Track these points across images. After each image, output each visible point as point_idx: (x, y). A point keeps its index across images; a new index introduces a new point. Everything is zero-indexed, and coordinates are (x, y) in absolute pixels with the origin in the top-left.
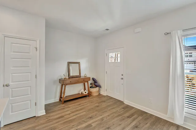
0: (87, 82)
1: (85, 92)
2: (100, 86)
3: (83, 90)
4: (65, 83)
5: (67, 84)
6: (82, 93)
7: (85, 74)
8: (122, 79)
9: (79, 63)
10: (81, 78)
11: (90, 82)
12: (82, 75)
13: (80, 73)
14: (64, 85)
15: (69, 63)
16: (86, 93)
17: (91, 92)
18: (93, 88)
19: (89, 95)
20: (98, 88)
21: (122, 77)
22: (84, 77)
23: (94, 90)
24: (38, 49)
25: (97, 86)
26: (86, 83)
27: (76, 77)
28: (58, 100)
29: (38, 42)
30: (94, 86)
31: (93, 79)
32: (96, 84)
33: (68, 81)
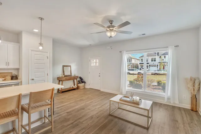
0: (77, 79)
2: (85, 82)
3: (73, 85)
4: (62, 80)
6: (72, 87)
7: (75, 74)
8: (100, 76)
9: (70, 66)
12: (73, 75)
13: (71, 74)
15: (64, 66)
16: (76, 87)
17: (79, 87)
18: (80, 83)
20: (83, 83)
21: (100, 75)
23: (81, 85)
24: (49, 57)
25: (83, 82)
26: (75, 81)
27: (69, 76)
28: (57, 92)
29: (49, 53)
30: (81, 82)
31: (80, 78)
32: (82, 81)
33: (64, 79)
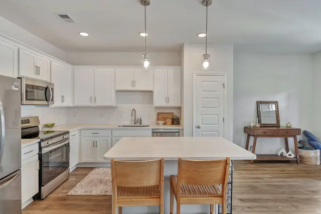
0: (295, 137)
1: (289, 153)
3: (284, 151)
5: (258, 136)
6: (282, 155)
7: (289, 123)
9: (277, 102)
10: (281, 128)
11: (299, 138)
12: (283, 124)
13: (278, 121)
14: (254, 136)
15: (259, 103)
16: (292, 157)
18: (307, 149)
19: (299, 160)
20: (318, 151)
22: (286, 128)
24: (226, 86)
25: (315, 147)
26: (291, 140)
27: (272, 126)
29: (226, 76)
30: (307, 146)
31: (306, 134)
33: (260, 132)
